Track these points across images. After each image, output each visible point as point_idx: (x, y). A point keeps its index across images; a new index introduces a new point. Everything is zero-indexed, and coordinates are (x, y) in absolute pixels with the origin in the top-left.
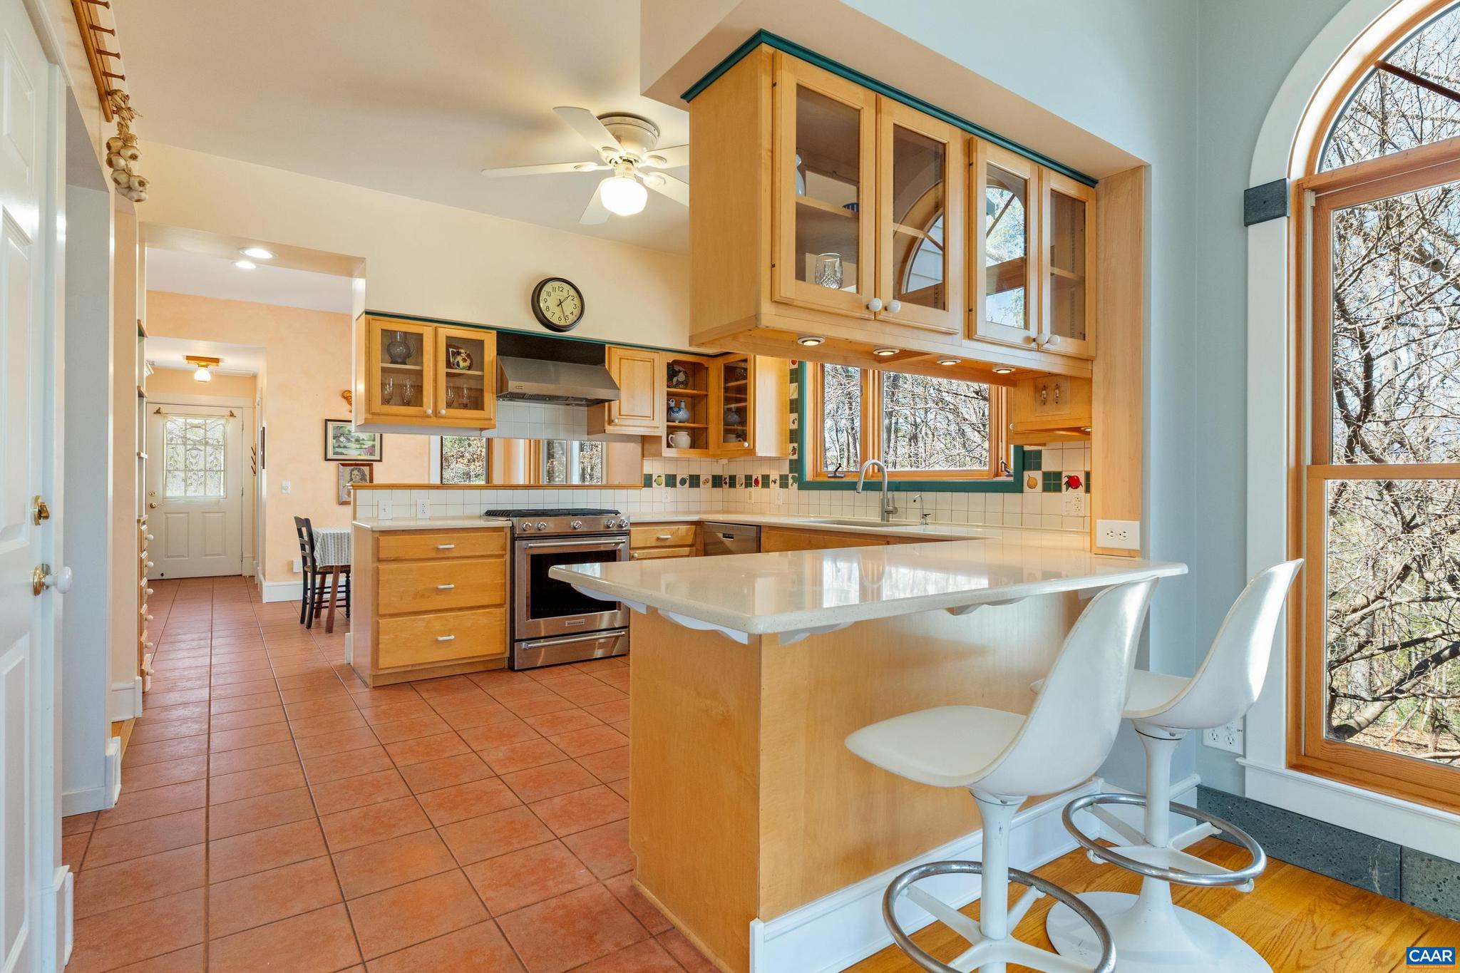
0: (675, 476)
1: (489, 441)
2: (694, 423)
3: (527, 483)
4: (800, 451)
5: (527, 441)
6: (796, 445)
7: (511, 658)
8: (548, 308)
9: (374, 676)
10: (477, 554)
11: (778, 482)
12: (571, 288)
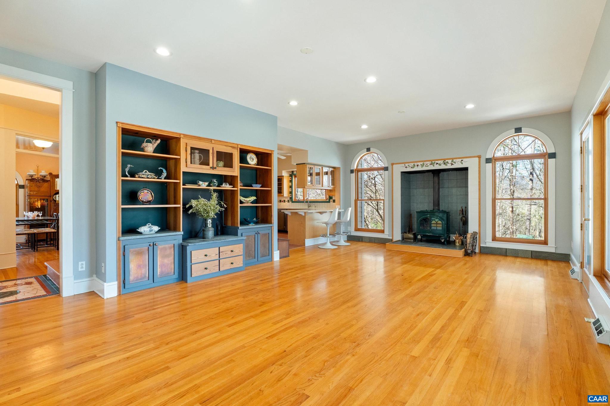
4: (292, 195)
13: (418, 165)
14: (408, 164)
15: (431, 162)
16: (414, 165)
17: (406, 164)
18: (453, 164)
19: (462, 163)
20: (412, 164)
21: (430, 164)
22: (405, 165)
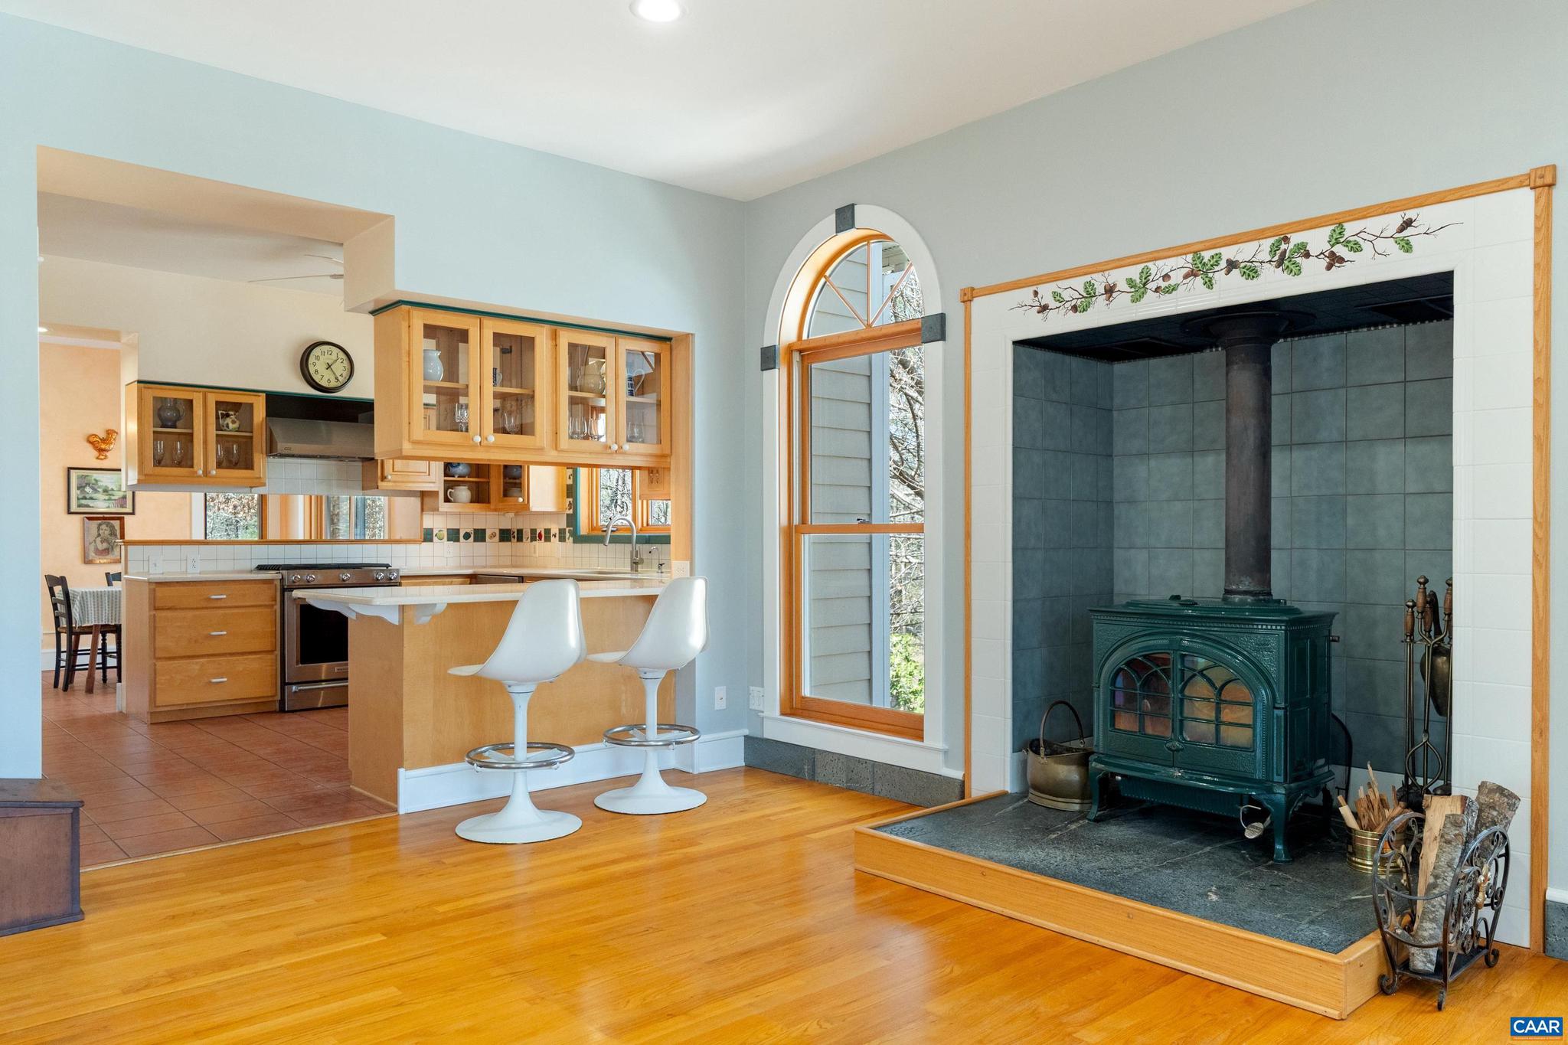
0: (458, 530)
1: (263, 499)
2: (478, 477)
3: (307, 538)
4: (574, 505)
5: (308, 497)
6: (571, 500)
7: (282, 701)
8: (316, 371)
9: (151, 713)
10: (248, 604)
11: (557, 536)
12: (341, 352)
13: (1110, 291)
14: (1052, 287)
15: (1190, 257)
16: (1090, 293)
17: (1041, 289)
18: (1341, 260)
19: (1407, 247)
20: (1079, 283)
21: (1186, 277)
22: (1036, 293)
